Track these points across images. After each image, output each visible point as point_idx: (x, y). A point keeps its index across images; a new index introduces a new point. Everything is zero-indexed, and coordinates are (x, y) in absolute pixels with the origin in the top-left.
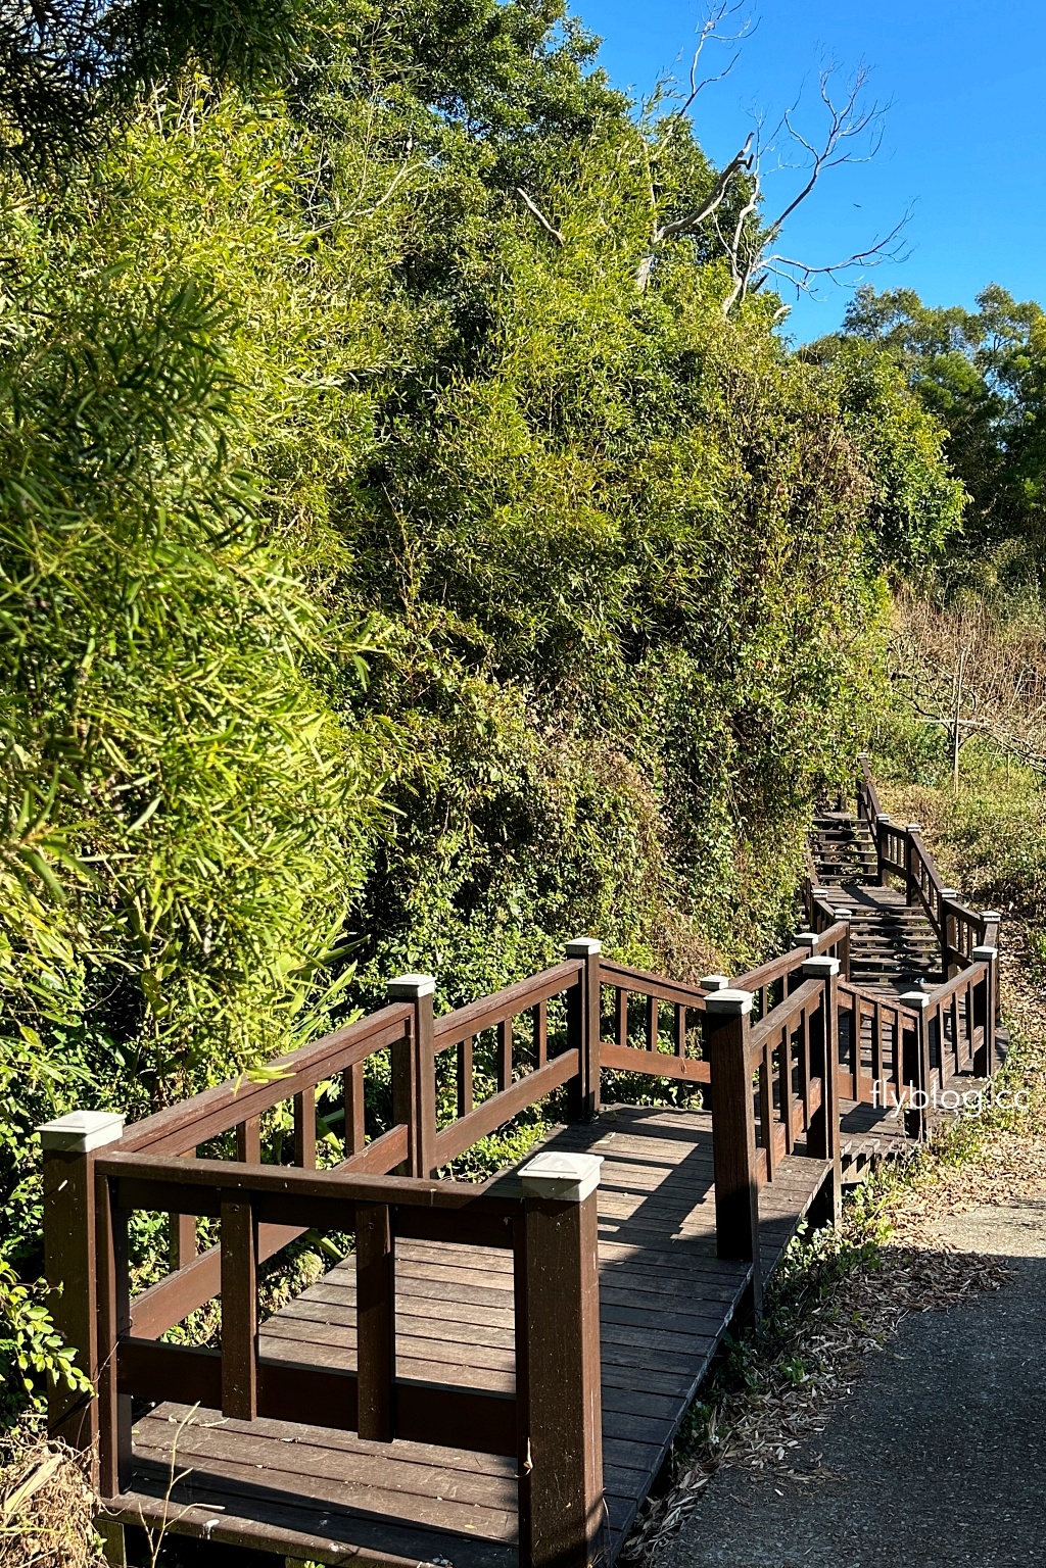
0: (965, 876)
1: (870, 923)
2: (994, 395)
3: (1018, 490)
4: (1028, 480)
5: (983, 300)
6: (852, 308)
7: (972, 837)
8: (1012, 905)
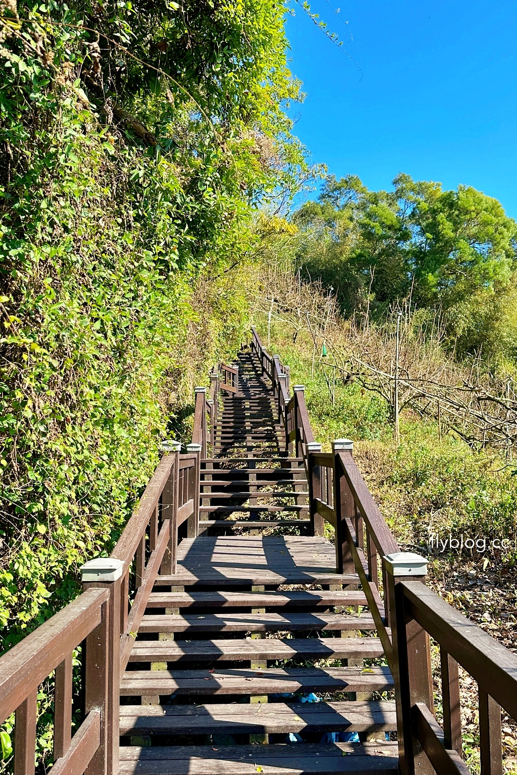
0: (416, 523)
1: (270, 609)
2: (406, 228)
3: (425, 282)
4: (430, 274)
5: (395, 182)
6: (324, 188)
7: (418, 478)
8: (486, 562)
